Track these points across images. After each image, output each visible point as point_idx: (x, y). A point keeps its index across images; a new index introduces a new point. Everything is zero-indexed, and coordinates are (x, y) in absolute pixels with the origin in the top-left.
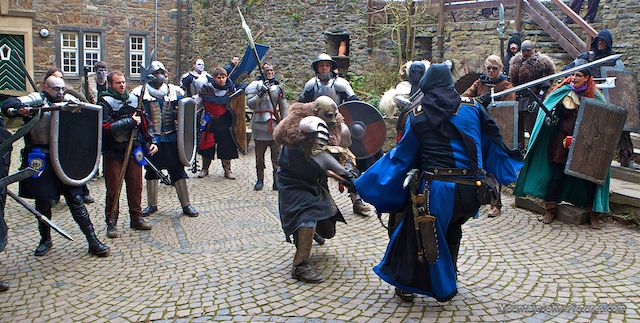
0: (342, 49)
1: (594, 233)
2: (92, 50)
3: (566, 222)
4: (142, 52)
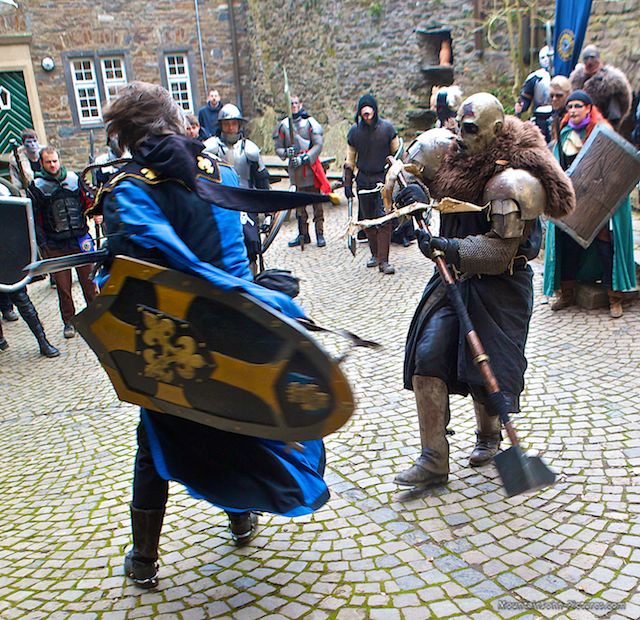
2: (115, 83)
4: (185, 78)
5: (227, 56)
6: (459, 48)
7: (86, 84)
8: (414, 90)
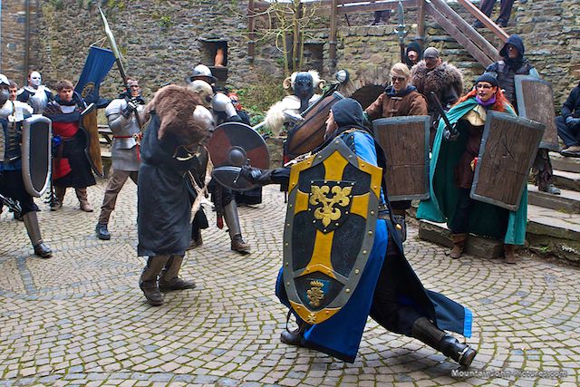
0: (219, 58)
1: (509, 268)
3: (476, 257)
5: (20, 49)
6: (233, 54)
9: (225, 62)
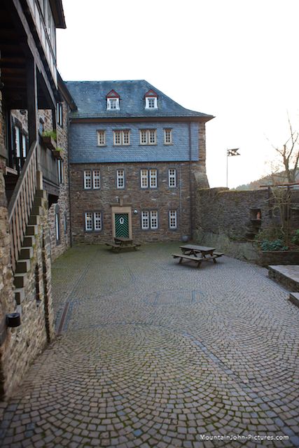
2: (154, 218)
4: (175, 217)
5: (188, 211)
6: (263, 214)
7: (145, 218)
8: (248, 226)
9: (260, 217)
